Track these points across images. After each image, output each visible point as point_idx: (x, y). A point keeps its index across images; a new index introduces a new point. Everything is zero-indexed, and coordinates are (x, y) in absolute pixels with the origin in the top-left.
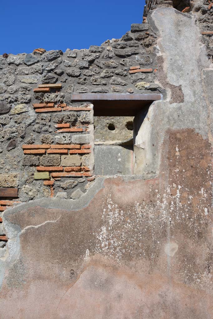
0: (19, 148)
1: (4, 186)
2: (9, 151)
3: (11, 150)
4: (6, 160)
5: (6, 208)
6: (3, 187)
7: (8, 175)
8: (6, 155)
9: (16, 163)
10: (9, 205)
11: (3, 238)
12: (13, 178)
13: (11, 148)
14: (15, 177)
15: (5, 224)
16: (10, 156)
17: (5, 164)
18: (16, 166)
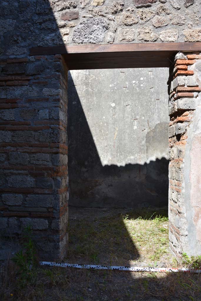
0: (197, 4)
1: (191, 40)
2: (187, 7)
3: (189, 6)
4: (186, 16)
5: (195, 61)
6: (189, 42)
7: (193, 31)
8: (186, 12)
9: (198, 19)
10: (198, 59)
11: (197, 89)
12: (197, 33)
13: (190, 4)
14: (199, 32)
15: (198, 75)
16: (190, 12)
17: (186, 21)
18: (198, 22)
